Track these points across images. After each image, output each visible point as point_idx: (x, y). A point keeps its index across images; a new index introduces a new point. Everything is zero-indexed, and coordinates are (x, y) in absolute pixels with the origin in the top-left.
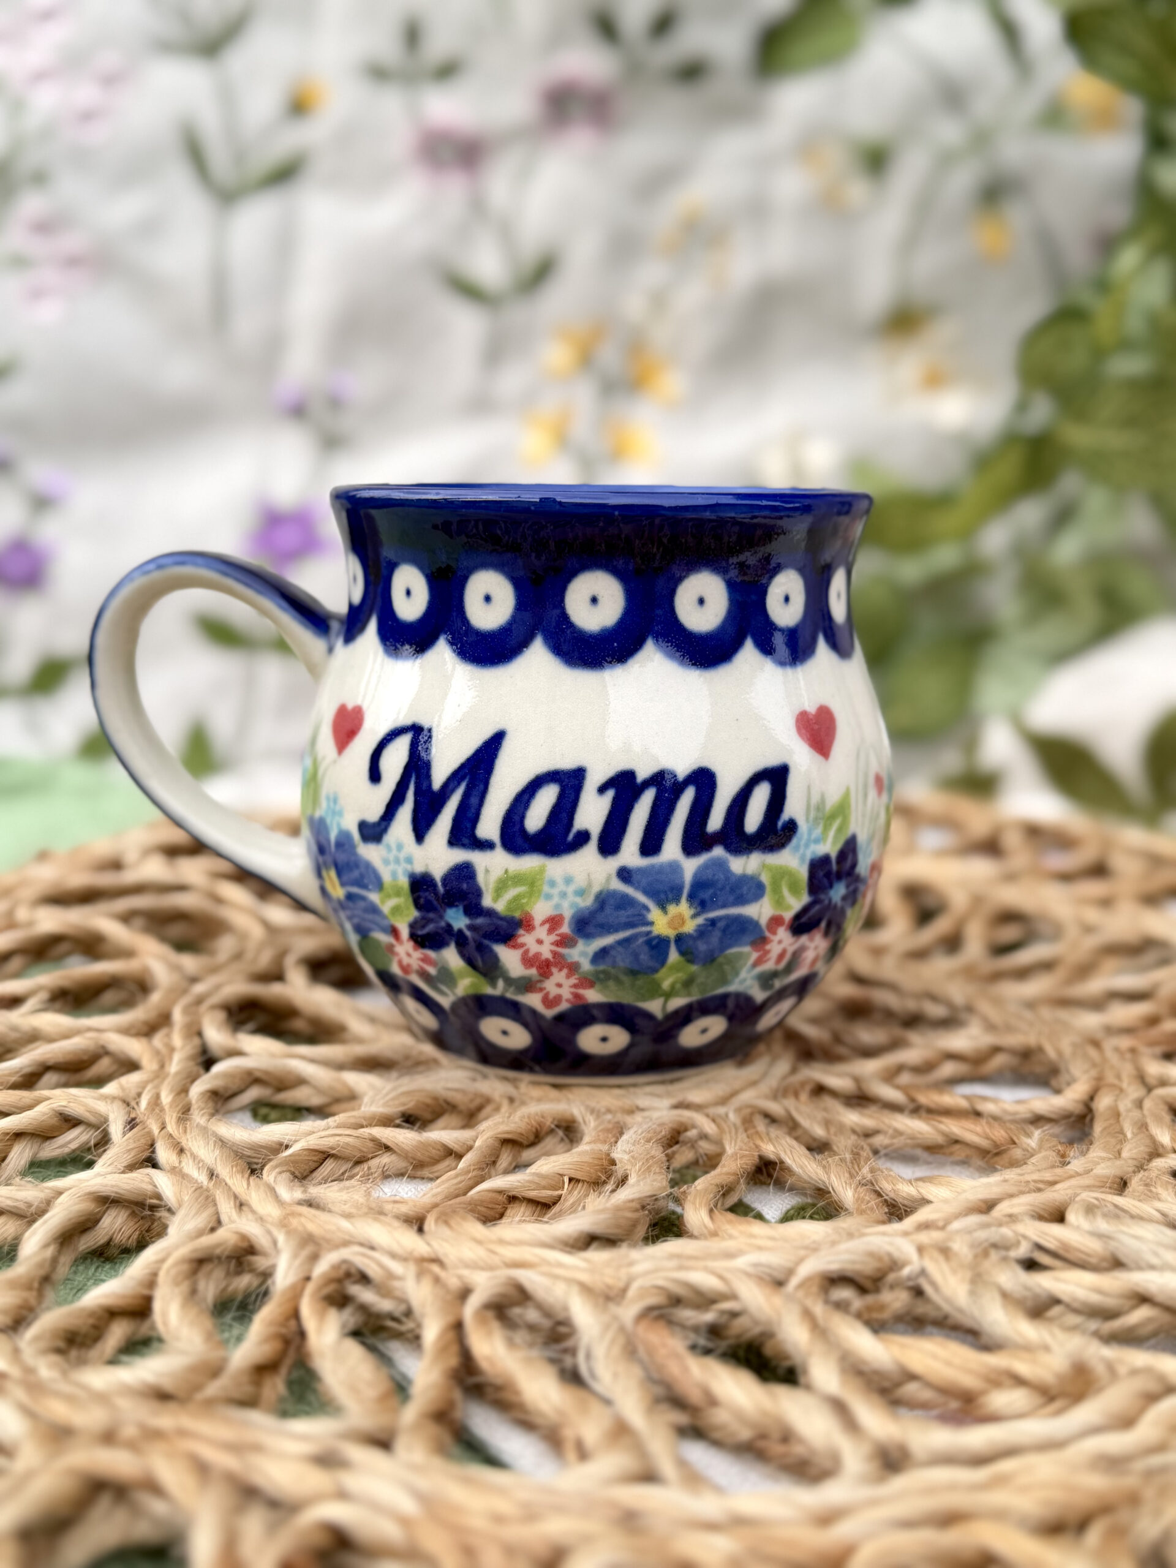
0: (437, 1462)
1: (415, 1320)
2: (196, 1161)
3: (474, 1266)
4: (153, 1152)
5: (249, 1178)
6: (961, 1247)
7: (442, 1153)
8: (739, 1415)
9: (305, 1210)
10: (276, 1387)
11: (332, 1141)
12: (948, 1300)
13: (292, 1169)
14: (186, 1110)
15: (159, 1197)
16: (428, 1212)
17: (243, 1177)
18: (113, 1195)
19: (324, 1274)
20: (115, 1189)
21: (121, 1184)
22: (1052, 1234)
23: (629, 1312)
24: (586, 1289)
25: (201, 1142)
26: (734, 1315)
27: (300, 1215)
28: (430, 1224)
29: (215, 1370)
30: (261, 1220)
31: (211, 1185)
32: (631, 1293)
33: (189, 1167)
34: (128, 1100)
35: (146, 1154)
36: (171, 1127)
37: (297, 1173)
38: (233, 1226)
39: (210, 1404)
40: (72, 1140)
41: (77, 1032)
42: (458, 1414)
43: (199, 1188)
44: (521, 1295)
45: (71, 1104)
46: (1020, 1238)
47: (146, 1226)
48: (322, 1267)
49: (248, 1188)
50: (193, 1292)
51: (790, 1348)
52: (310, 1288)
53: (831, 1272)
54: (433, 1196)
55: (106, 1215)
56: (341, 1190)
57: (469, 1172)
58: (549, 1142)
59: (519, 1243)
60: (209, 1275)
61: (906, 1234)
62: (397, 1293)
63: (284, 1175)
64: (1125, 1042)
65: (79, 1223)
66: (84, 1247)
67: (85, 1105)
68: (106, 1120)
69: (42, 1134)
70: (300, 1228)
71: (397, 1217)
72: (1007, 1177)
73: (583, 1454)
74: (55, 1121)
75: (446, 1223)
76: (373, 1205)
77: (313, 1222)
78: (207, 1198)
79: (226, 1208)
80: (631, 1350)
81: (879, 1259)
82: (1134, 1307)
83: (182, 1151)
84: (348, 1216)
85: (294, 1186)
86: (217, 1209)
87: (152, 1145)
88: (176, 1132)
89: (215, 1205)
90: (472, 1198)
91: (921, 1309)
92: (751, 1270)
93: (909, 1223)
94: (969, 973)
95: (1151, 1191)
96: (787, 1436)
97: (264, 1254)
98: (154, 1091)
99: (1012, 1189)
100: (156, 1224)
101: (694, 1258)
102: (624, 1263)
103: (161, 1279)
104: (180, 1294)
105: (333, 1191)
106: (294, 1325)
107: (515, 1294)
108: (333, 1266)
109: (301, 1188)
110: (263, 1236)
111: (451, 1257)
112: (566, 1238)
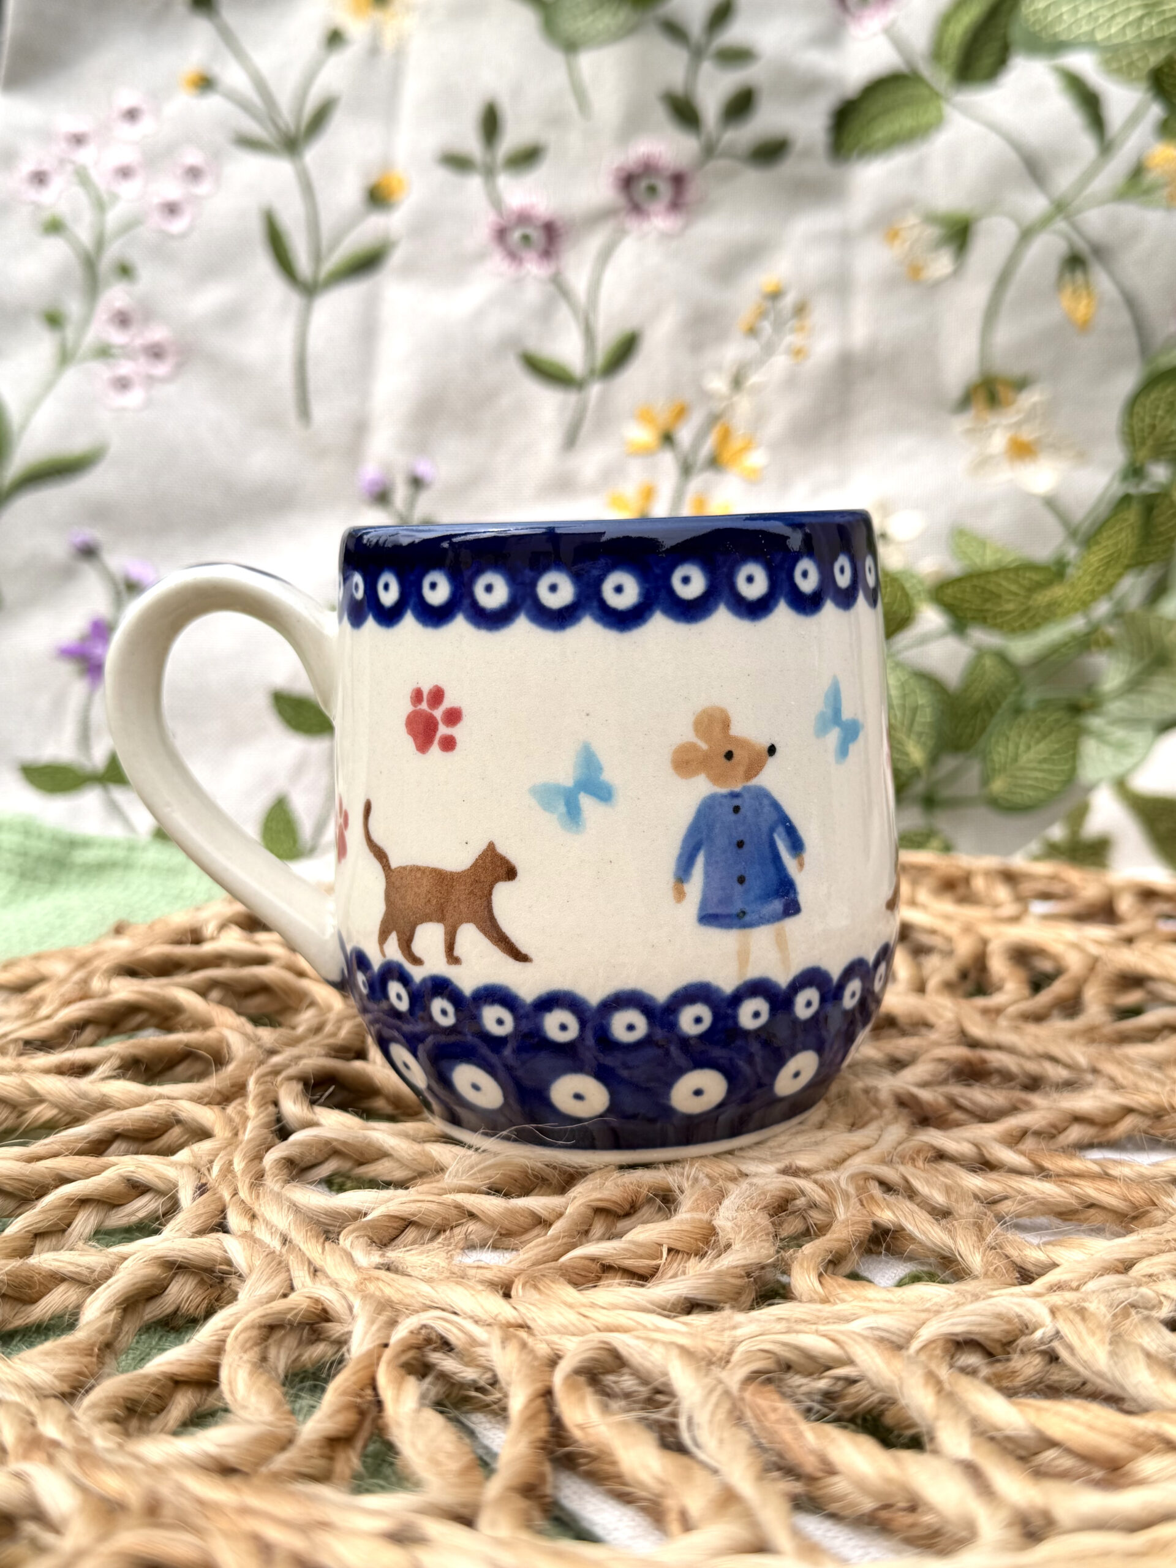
0: (525, 1536)
1: (501, 1390)
2: (269, 1227)
3: (564, 1331)
4: (225, 1218)
5: (324, 1243)
6: (1097, 1307)
7: (529, 1220)
8: (861, 1485)
9: (383, 1274)
10: (351, 1461)
11: (414, 1207)
12: (1085, 1364)
13: (370, 1234)
14: (260, 1176)
15: (229, 1263)
16: (516, 1277)
17: (317, 1242)
18: (180, 1259)
19: (403, 1339)
20: (183, 1254)
21: (189, 1249)
23: (734, 1377)
24: (686, 1353)
25: (275, 1207)
26: (851, 1382)
27: (378, 1279)
28: (517, 1290)
29: (285, 1443)
30: (335, 1284)
31: (284, 1250)
32: (735, 1358)
33: (261, 1233)
34: (199, 1166)
35: (217, 1220)
36: (244, 1194)
37: (375, 1239)
38: (306, 1290)
39: (277, 1478)
40: (141, 1207)
41: (149, 1100)
42: (548, 1490)
43: (271, 1253)
44: (615, 1361)
45: (140, 1170)
46: (1162, 1298)
47: (216, 1295)
48: (400, 1333)
49: (323, 1253)
50: (264, 1359)
51: (914, 1415)
52: (388, 1354)
53: (956, 1335)
54: (520, 1262)
55: (174, 1282)
56: (422, 1253)
57: (558, 1239)
58: (646, 1212)
59: (615, 1307)
60: (280, 1343)
61: (1038, 1295)
62: (482, 1361)
63: (361, 1239)
65: (144, 1288)
66: (149, 1316)
67: (153, 1170)
68: (176, 1186)
69: (108, 1202)
70: (378, 1293)
71: (482, 1282)
72: (1144, 1236)
73: (687, 1525)
74: (122, 1187)
75: (536, 1287)
76: (456, 1270)
77: (391, 1287)
78: (280, 1263)
79: (300, 1276)
80: (737, 1418)
81: (1009, 1321)
83: (254, 1217)
84: (429, 1281)
85: (371, 1250)
86: (290, 1275)
87: (223, 1211)
88: (248, 1198)
89: (288, 1270)
90: (563, 1264)
91: (1056, 1376)
92: (866, 1333)
93: (1039, 1285)
94: (1091, 1035)
96: (914, 1506)
97: (339, 1321)
98: (226, 1158)
99: (1152, 1248)
100: (226, 1293)
101: (804, 1321)
102: (727, 1325)
103: (228, 1346)
104: (249, 1361)
105: (413, 1255)
106: (370, 1395)
107: (609, 1359)
108: (412, 1332)
109: (380, 1252)
110: (338, 1301)
111: (540, 1322)
112: (663, 1303)
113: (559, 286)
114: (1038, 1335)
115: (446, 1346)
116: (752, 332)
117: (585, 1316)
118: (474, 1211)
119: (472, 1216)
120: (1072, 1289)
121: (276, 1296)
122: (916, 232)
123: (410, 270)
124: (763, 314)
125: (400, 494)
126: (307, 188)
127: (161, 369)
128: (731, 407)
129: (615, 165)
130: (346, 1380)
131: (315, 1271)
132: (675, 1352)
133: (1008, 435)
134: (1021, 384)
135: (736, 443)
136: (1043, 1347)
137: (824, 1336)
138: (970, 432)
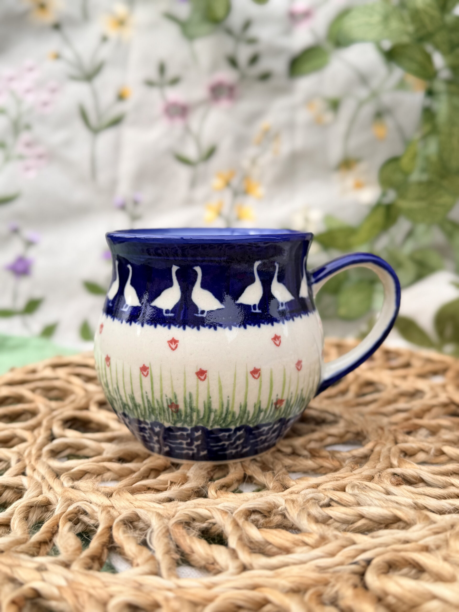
2: (39, 473)
3: (124, 508)
4: (25, 470)
5: (55, 479)
6: (300, 499)
7: (128, 471)
8: (200, 556)
9: (71, 489)
10: (46, 549)
11: (88, 467)
12: (292, 518)
13: (72, 476)
14: (39, 457)
15: (22, 485)
16: (115, 491)
17: (53, 478)
20: (7, 483)
21: (10, 481)
22: (338, 495)
23: (172, 522)
24: (158, 515)
25: (42, 467)
26: (214, 524)
27: (68, 491)
28: (114, 495)
29: (24, 541)
30: (55, 492)
31: (41, 481)
32: (175, 516)
33: (35, 475)
34: (20, 453)
35: (22, 471)
36: (33, 462)
37: (73, 478)
38: (45, 495)
43: (37, 482)
44: (137, 518)
46: (326, 496)
48: (71, 508)
49: (54, 482)
52: (64, 515)
53: (250, 508)
54: (119, 486)
55: (5, 492)
56: (87, 482)
57: (135, 478)
59: (143, 500)
60: (34, 512)
61: (284, 495)
62: (95, 518)
63: (68, 478)
64: (393, 428)
68: (10, 459)
70: (67, 496)
72: (328, 476)
76: (95, 488)
77: (72, 494)
78: (39, 485)
79: (45, 489)
80: (167, 533)
81: (270, 504)
82: (359, 520)
83: (34, 470)
84: (84, 492)
85: (70, 481)
86: (42, 489)
87: (25, 468)
90: (132, 487)
91: (286, 523)
92: (222, 509)
93: (285, 492)
95: (381, 480)
97: (53, 505)
98: (30, 449)
99: (329, 480)
100: (20, 495)
101: (203, 504)
102: (175, 506)
103: (15, 512)
104: (19, 518)
105: (82, 483)
106: (56, 528)
107: (135, 517)
108: (74, 508)
109: (72, 482)
110: (53, 498)
111: (117, 505)
112: (160, 499)
113: (187, 129)
114: (280, 509)
115: (85, 513)
116: (259, 144)
117: (131, 503)
118: (110, 468)
119: (108, 470)
120: (295, 493)
121: (35, 496)
125: (130, 206)
126: (95, 95)
127: (42, 163)
128: (251, 172)
130: (49, 523)
131: (50, 488)
132: (155, 514)
133: (354, 180)
134: (358, 161)
136: (281, 513)
137: (206, 509)
138: (339, 180)
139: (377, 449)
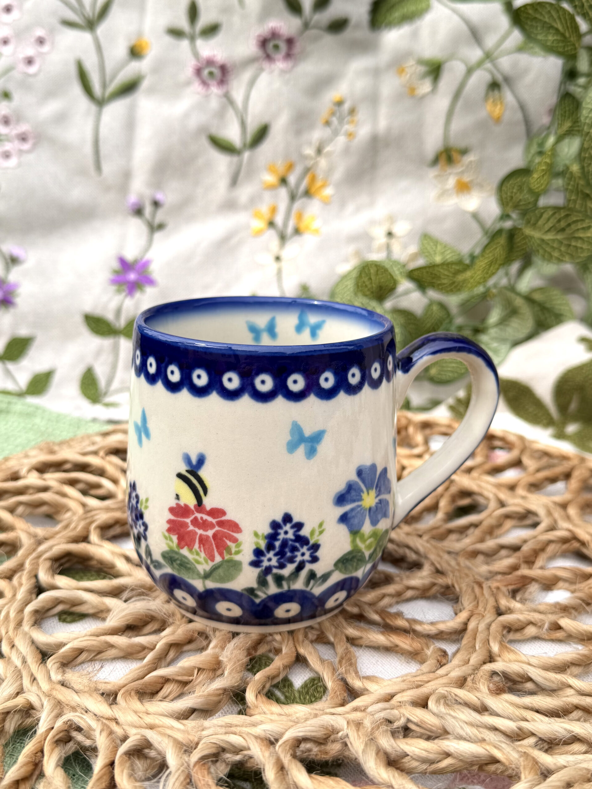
2: (18, 653)
3: (131, 725)
5: (40, 664)
6: (367, 723)
7: (141, 648)
9: (59, 687)
11: (86, 643)
13: (62, 661)
14: (19, 624)
16: (122, 687)
17: (37, 663)
19: (60, 727)
22: (417, 714)
23: (194, 758)
24: (177, 743)
25: (23, 641)
26: (251, 757)
27: (56, 690)
28: (119, 699)
30: (40, 690)
31: (22, 667)
32: (200, 746)
33: (14, 656)
36: (11, 633)
37: (63, 664)
43: (16, 669)
44: (148, 744)
46: (402, 716)
48: (60, 722)
49: (39, 670)
52: (52, 734)
53: (298, 737)
57: (147, 665)
60: (11, 719)
61: (346, 713)
62: (92, 737)
63: (57, 665)
64: (494, 584)
70: (56, 698)
75: (126, 697)
77: (62, 695)
78: (18, 675)
79: (26, 682)
81: (327, 729)
82: (445, 758)
83: (13, 646)
85: (58, 672)
86: (22, 682)
88: (12, 636)
89: (22, 679)
90: (145, 681)
93: (349, 707)
95: (476, 686)
97: (37, 710)
98: (7, 610)
99: (404, 687)
101: (238, 726)
106: (40, 756)
107: (145, 743)
108: (65, 723)
110: (37, 700)
112: (179, 711)
113: (228, 98)
114: (340, 734)
115: (79, 729)
116: (328, 123)
117: (140, 718)
118: (115, 645)
119: (113, 647)
120: (360, 710)
121: (11, 697)
122: (414, 68)
123: (152, 91)
124: (333, 114)
125: (148, 210)
126: (99, 48)
127: (26, 146)
128: (316, 164)
129: (256, 34)
130: (30, 749)
131: (34, 679)
133: (456, 178)
134: (464, 152)
135: (319, 183)
136: (342, 740)
137: (241, 736)
138: (437, 177)
139: (471, 625)
